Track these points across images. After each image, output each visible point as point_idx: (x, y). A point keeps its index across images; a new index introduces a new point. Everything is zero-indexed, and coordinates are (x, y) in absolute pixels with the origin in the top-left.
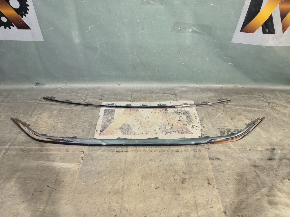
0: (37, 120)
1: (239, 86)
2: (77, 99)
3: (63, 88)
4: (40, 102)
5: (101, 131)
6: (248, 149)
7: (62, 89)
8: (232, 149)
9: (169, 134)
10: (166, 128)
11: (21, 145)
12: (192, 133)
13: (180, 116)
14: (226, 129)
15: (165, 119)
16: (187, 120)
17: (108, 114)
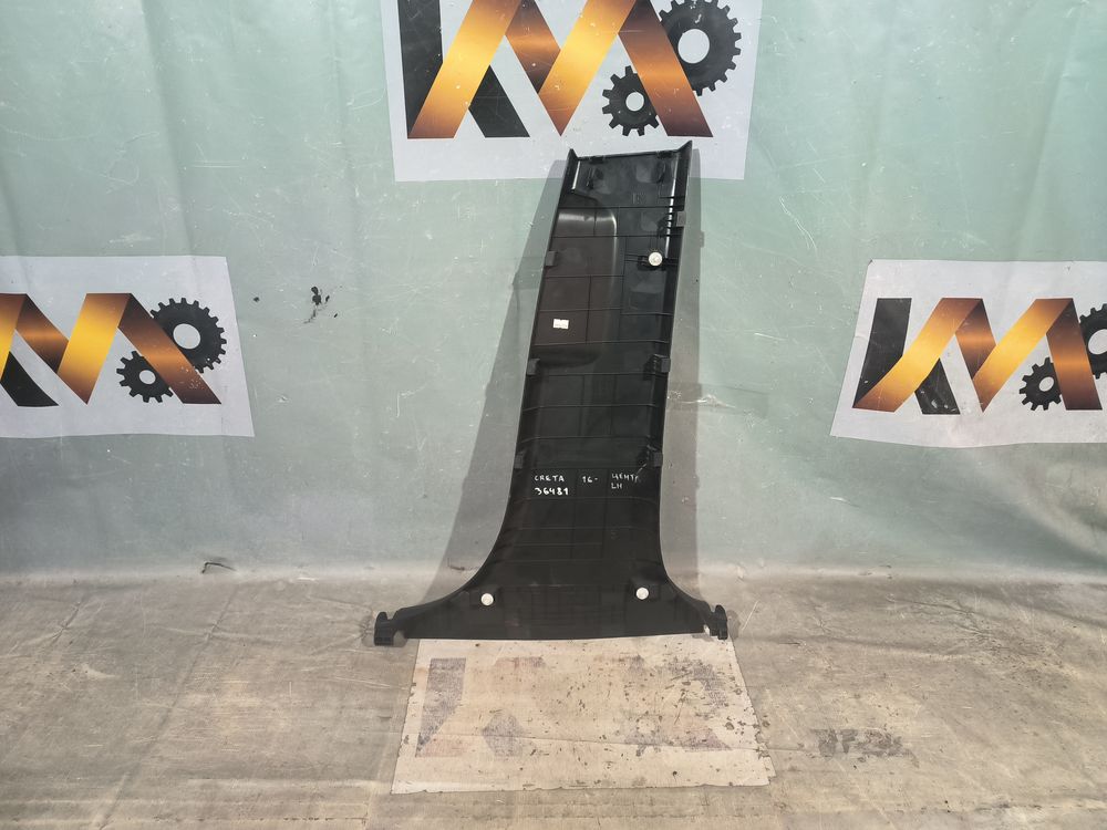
0: (206, 703)
1: (879, 573)
2: (339, 622)
3: (291, 581)
4: (215, 634)
5: (421, 742)
6: (918, 807)
7: (289, 584)
8: (863, 805)
9: (649, 750)
10: (641, 731)
11: (157, 797)
12: (727, 747)
13: (684, 683)
14: (842, 733)
15: (635, 696)
16: (708, 699)
17: (444, 676)
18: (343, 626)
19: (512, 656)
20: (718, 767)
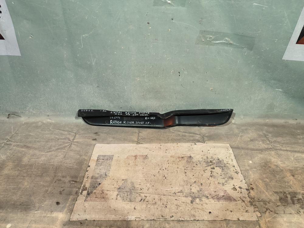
1: (291, 122)
2: (61, 139)
3: (44, 122)
4: (8, 143)
5: (88, 194)
7: (44, 124)
9: (197, 200)
10: (193, 191)
12: (235, 200)
13: (211, 168)
14: (289, 194)
15: (190, 174)
16: (223, 176)
17: (102, 162)
18: (63, 140)
19: (134, 154)
20: (231, 210)
